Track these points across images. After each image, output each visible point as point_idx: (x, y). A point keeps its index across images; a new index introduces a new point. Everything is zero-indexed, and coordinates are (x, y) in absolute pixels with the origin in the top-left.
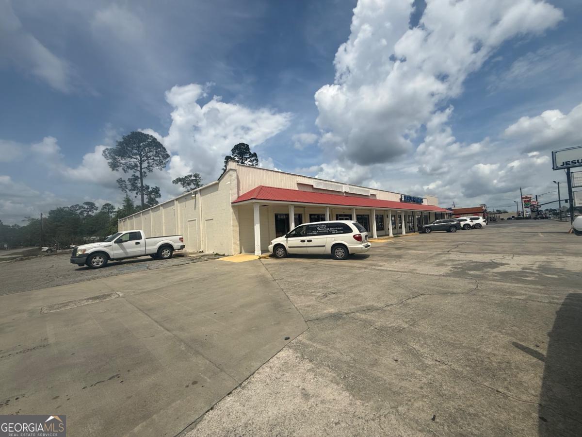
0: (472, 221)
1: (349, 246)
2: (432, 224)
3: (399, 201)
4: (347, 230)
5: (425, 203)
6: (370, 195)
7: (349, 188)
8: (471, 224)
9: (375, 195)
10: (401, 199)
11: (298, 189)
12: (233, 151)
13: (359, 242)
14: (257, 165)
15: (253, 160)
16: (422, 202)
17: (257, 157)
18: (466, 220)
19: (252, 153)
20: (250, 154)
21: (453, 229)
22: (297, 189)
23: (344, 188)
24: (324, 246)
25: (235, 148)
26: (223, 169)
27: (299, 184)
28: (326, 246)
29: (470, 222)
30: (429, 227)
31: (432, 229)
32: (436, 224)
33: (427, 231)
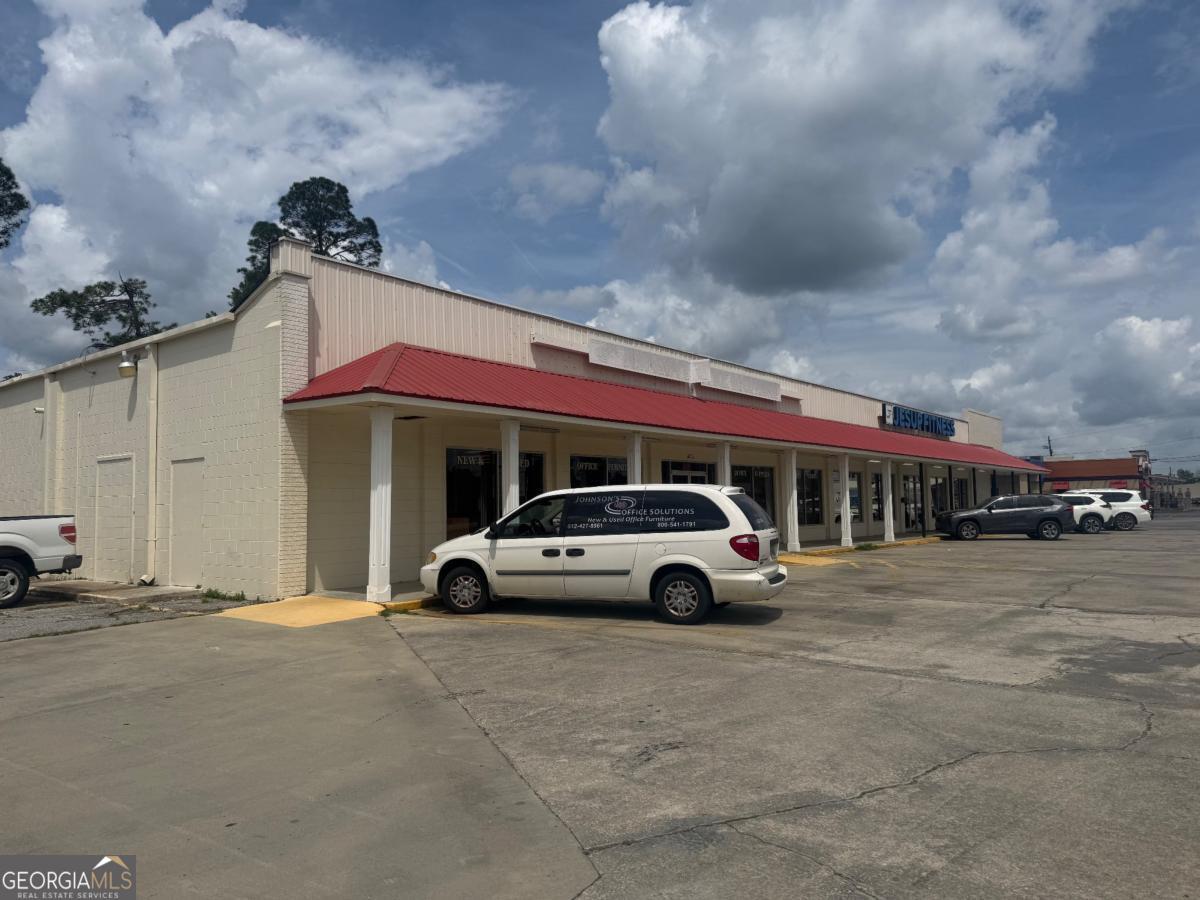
0: (1108, 506)
1: (714, 576)
2: (984, 511)
3: (875, 424)
4: (709, 517)
5: (961, 435)
6: (779, 399)
7: (713, 370)
8: (1106, 514)
9: (797, 401)
10: (882, 419)
11: (533, 366)
12: (287, 203)
13: (749, 563)
14: (376, 264)
15: (362, 247)
16: (953, 432)
17: (376, 234)
18: (1089, 501)
19: (359, 218)
20: (352, 222)
21: (1049, 530)
22: (530, 362)
23: (692, 368)
24: (626, 573)
25: (291, 193)
26: (244, 270)
27: (539, 348)
28: (634, 573)
29: (1104, 506)
30: (973, 519)
31: (983, 528)
32: (993, 511)
33: (964, 533)
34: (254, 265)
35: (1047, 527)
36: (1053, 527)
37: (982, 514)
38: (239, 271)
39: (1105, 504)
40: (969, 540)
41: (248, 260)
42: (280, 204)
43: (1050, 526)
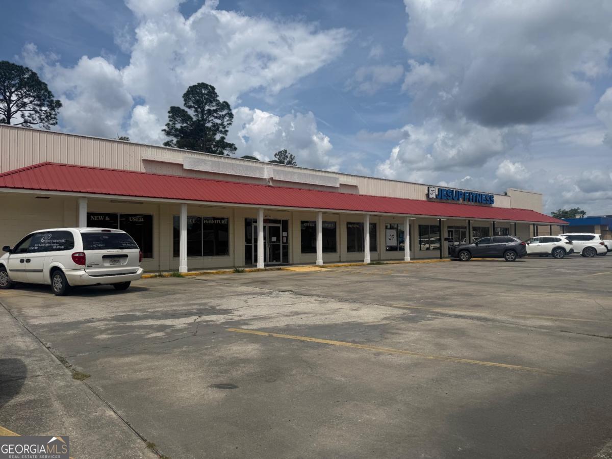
0: (570, 243)
1: (67, 273)
2: (474, 245)
3: (424, 198)
6: (338, 186)
7: (274, 170)
9: (356, 187)
10: (428, 195)
11: (143, 170)
12: (186, 96)
13: (79, 266)
14: (230, 124)
15: (224, 116)
16: (493, 201)
17: (230, 110)
18: (559, 240)
19: (221, 101)
20: (218, 103)
21: (511, 256)
22: (141, 168)
24: (41, 271)
26: (164, 130)
27: (146, 162)
28: (44, 271)
29: (567, 243)
30: (467, 250)
31: (472, 255)
32: (479, 245)
33: (462, 257)
34: (168, 128)
35: (508, 254)
36: (512, 254)
37: (473, 247)
38: (162, 130)
39: (568, 241)
40: (463, 261)
41: (166, 125)
42: (183, 97)
43: (510, 254)
